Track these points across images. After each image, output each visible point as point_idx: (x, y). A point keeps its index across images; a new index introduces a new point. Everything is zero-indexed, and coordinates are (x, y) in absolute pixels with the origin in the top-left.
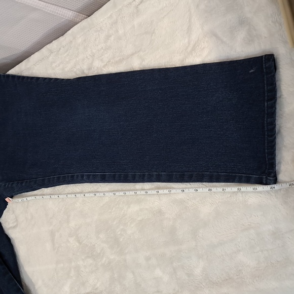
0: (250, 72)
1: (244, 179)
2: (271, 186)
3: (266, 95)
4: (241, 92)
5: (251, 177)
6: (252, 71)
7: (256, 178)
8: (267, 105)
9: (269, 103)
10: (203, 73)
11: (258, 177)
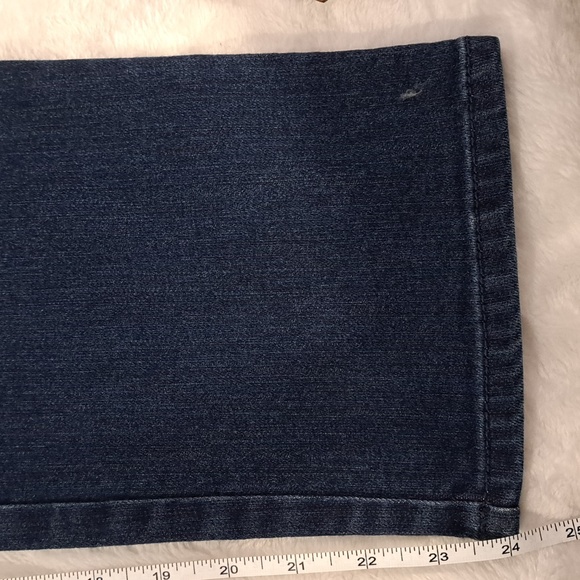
0: (404, 96)
1: (384, 517)
2: (505, 541)
3: (470, 186)
4: (363, 172)
5: (415, 508)
6: (412, 94)
7: (436, 509)
8: (478, 224)
9: (484, 217)
10: (201, 91)
11: (446, 509)
